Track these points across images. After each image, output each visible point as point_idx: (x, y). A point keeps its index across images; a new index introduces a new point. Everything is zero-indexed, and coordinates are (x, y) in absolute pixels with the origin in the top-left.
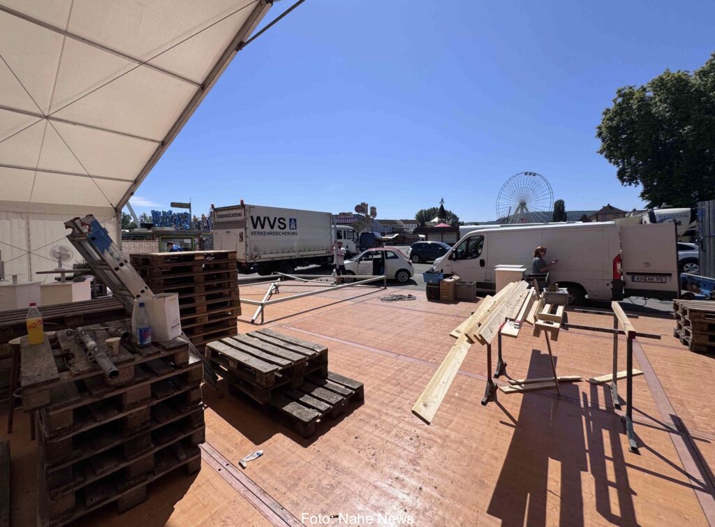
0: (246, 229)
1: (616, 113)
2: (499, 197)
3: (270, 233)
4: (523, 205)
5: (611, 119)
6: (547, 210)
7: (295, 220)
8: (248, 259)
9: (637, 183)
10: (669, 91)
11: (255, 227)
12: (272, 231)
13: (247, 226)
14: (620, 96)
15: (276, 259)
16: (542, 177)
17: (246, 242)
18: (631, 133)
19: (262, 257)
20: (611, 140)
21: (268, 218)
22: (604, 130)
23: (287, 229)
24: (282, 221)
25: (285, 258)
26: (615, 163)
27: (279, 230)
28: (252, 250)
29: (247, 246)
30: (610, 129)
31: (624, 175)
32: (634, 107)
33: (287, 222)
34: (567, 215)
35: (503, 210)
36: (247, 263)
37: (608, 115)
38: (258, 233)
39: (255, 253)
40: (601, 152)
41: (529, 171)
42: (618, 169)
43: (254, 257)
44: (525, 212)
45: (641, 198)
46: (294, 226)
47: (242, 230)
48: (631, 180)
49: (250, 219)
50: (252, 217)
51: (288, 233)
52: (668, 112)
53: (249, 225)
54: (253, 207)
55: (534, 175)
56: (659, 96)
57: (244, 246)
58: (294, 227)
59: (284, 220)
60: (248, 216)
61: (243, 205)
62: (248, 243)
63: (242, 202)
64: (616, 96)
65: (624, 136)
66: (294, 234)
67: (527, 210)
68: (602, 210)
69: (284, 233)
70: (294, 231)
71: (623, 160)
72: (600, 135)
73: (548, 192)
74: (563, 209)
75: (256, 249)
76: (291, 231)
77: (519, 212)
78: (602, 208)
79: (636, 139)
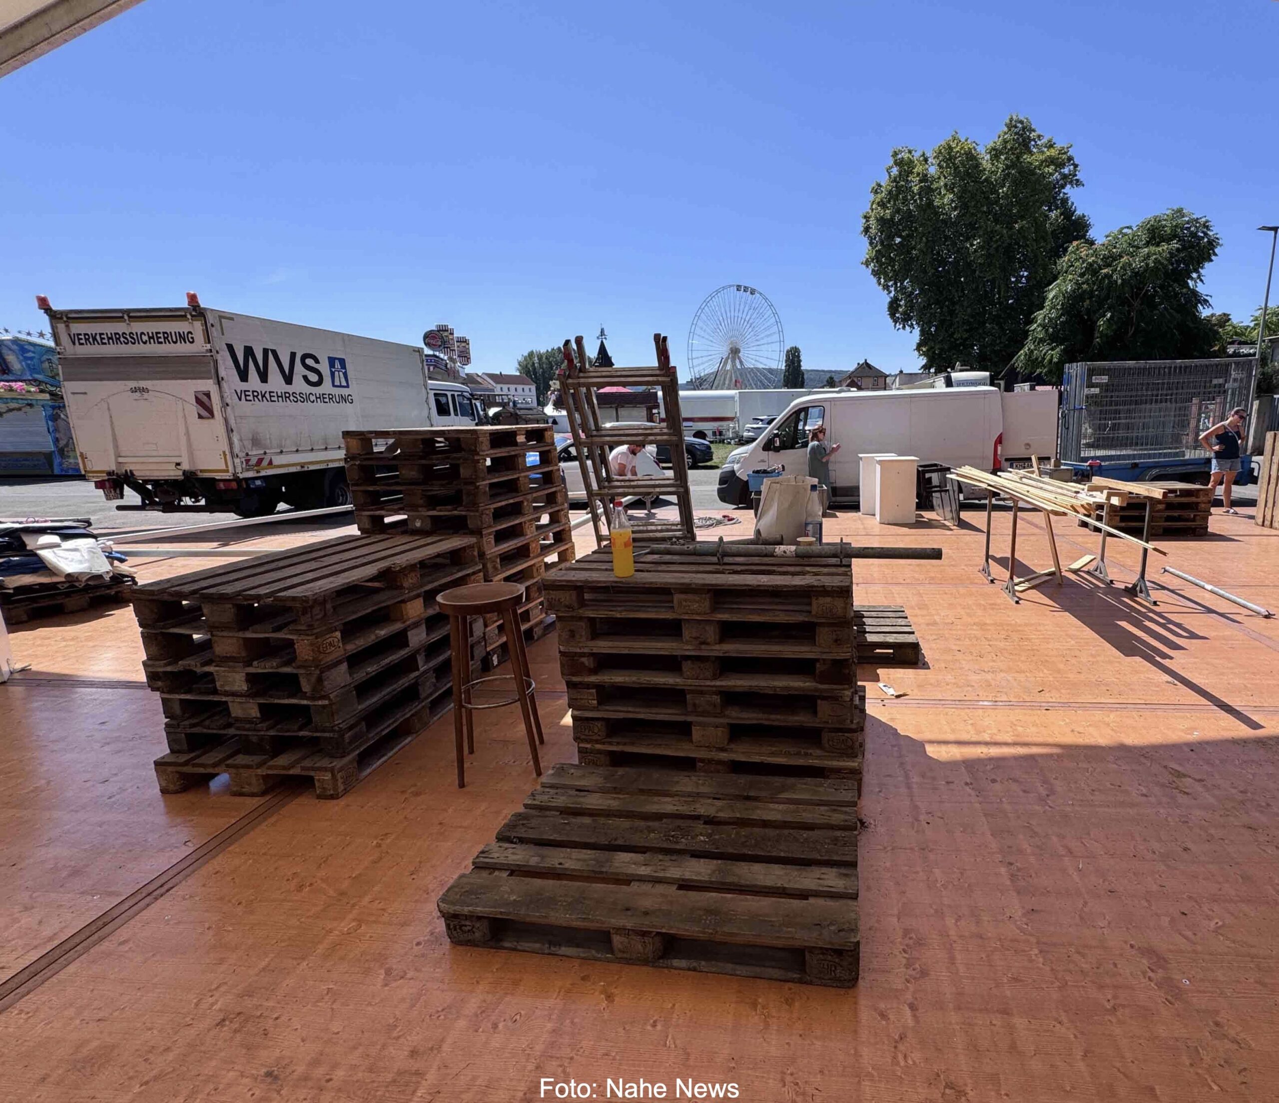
0: (219, 381)
1: (892, 196)
2: (692, 334)
3: (286, 396)
4: (735, 352)
5: (882, 205)
6: (774, 365)
7: (342, 362)
8: (239, 470)
9: (912, 326)
10: (957, 173)
11: (244, 376)
12: (289, 389)
13: (222, 373)
14: (896, 163)
15: (312, 468)
16: (766, 299)
17: (226, 420)
18: (908, 236)
19: (275, 462)
20: (882, 243)
21: (274, 352)
22: (873, 222)
23: (327, 387)
24: (310, 362)
25: (331, 465)
26: (886, 287)
27: (307, 389)
28: (248, 444)
29: (230, 430)
30: (881, 220)
31: (897, 310)
32: (916, 189)
33: (324, 367)
34: (805, 377)
35: (700, 361)
36: (236, 479)
37: (879, 196)
38: (256, 395)
39: (255, 453)
40: (867, 264)
41: (743, 283)
42: (889, 300)
43: (254, 461)
44: (739, 367)
45: (916, 353)
46: (339, 378)
47: (208, 385)
48: (905, 320)
49: (227, 354)
50: (230, 347)
51: (331, 397)
52: (955, 209)
53: (227, 369)
54: (231, 317)
55: (753, 292)
56: (945, 178)
57: (221, 430)
58: (344, 383)
59: (317, 361)
60: (220, 344)
61: (196, 311)
62: (232, 422)
63: (193, 298)
64: (891, 163)
65: (898, 240)
66: (344, 399)
67: (741, 362)
68: (856, 369)
69: (321, 398)
70: (345, 392)
71: (896, 284)
72: (867, 230)
73: (775, 329)
74: (800, 366)
75: (256, 442)
76: (337, 391)
77: (729, 367)
78: (856, 366)
79: (914, 248)
